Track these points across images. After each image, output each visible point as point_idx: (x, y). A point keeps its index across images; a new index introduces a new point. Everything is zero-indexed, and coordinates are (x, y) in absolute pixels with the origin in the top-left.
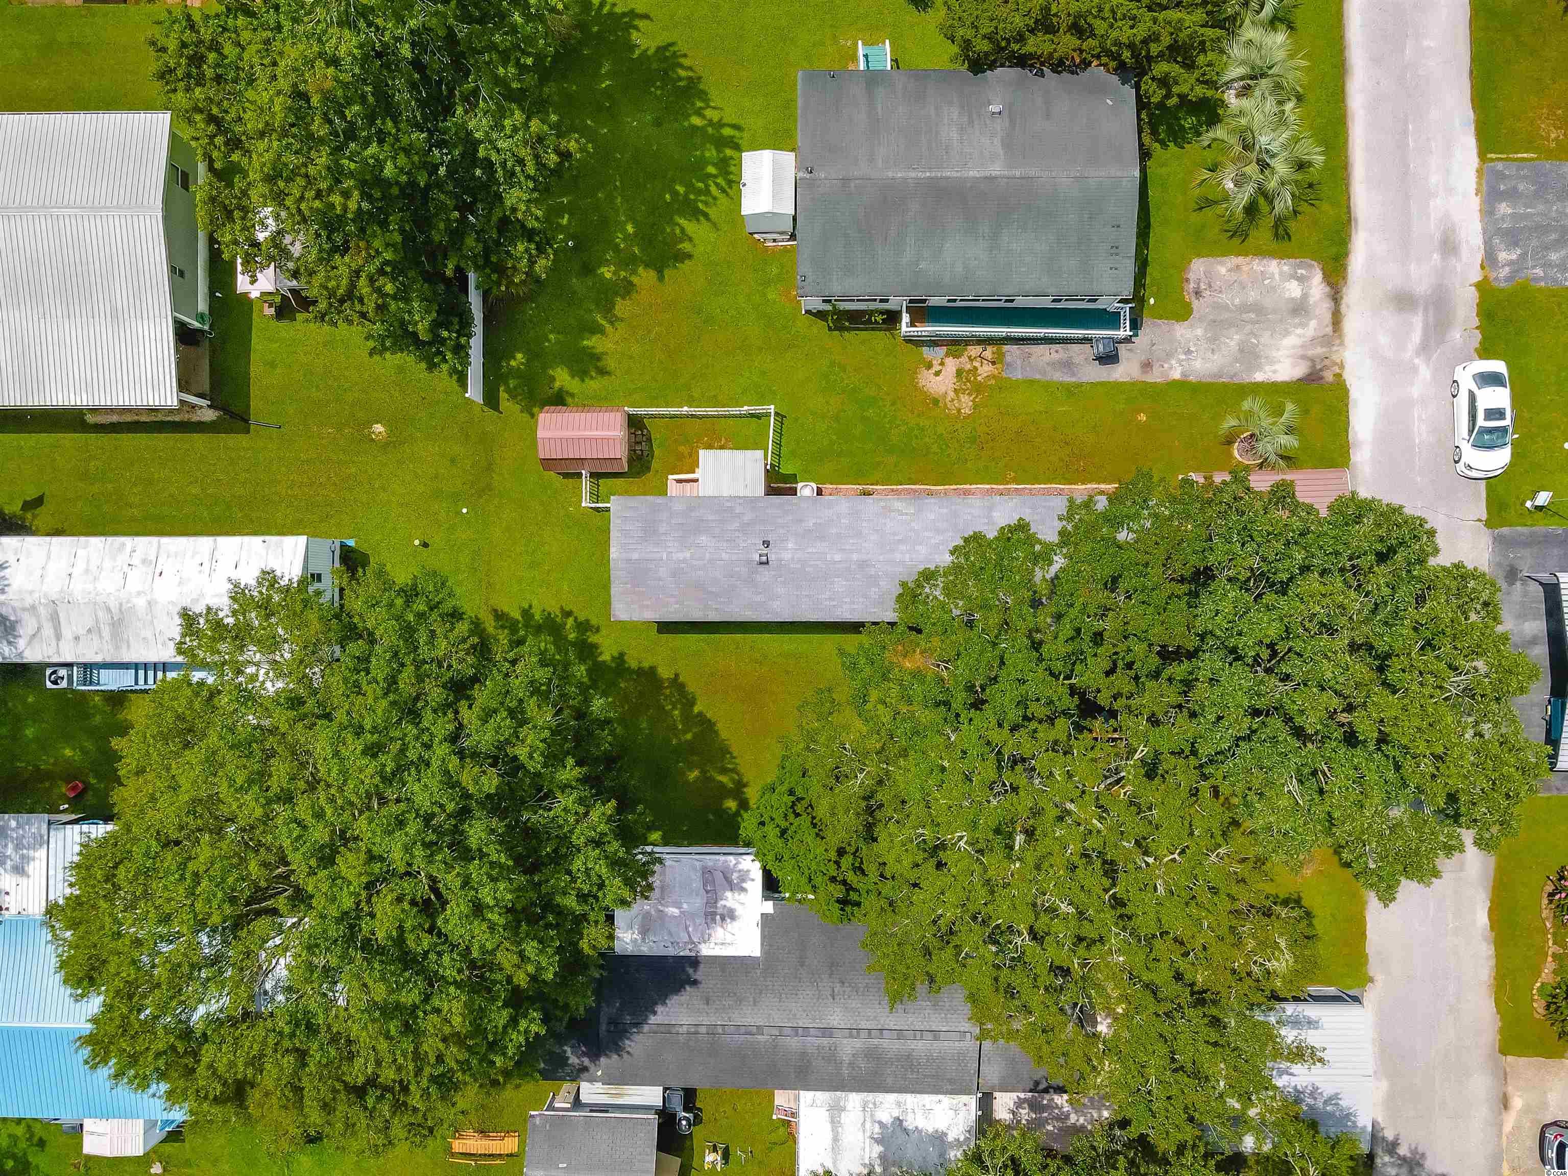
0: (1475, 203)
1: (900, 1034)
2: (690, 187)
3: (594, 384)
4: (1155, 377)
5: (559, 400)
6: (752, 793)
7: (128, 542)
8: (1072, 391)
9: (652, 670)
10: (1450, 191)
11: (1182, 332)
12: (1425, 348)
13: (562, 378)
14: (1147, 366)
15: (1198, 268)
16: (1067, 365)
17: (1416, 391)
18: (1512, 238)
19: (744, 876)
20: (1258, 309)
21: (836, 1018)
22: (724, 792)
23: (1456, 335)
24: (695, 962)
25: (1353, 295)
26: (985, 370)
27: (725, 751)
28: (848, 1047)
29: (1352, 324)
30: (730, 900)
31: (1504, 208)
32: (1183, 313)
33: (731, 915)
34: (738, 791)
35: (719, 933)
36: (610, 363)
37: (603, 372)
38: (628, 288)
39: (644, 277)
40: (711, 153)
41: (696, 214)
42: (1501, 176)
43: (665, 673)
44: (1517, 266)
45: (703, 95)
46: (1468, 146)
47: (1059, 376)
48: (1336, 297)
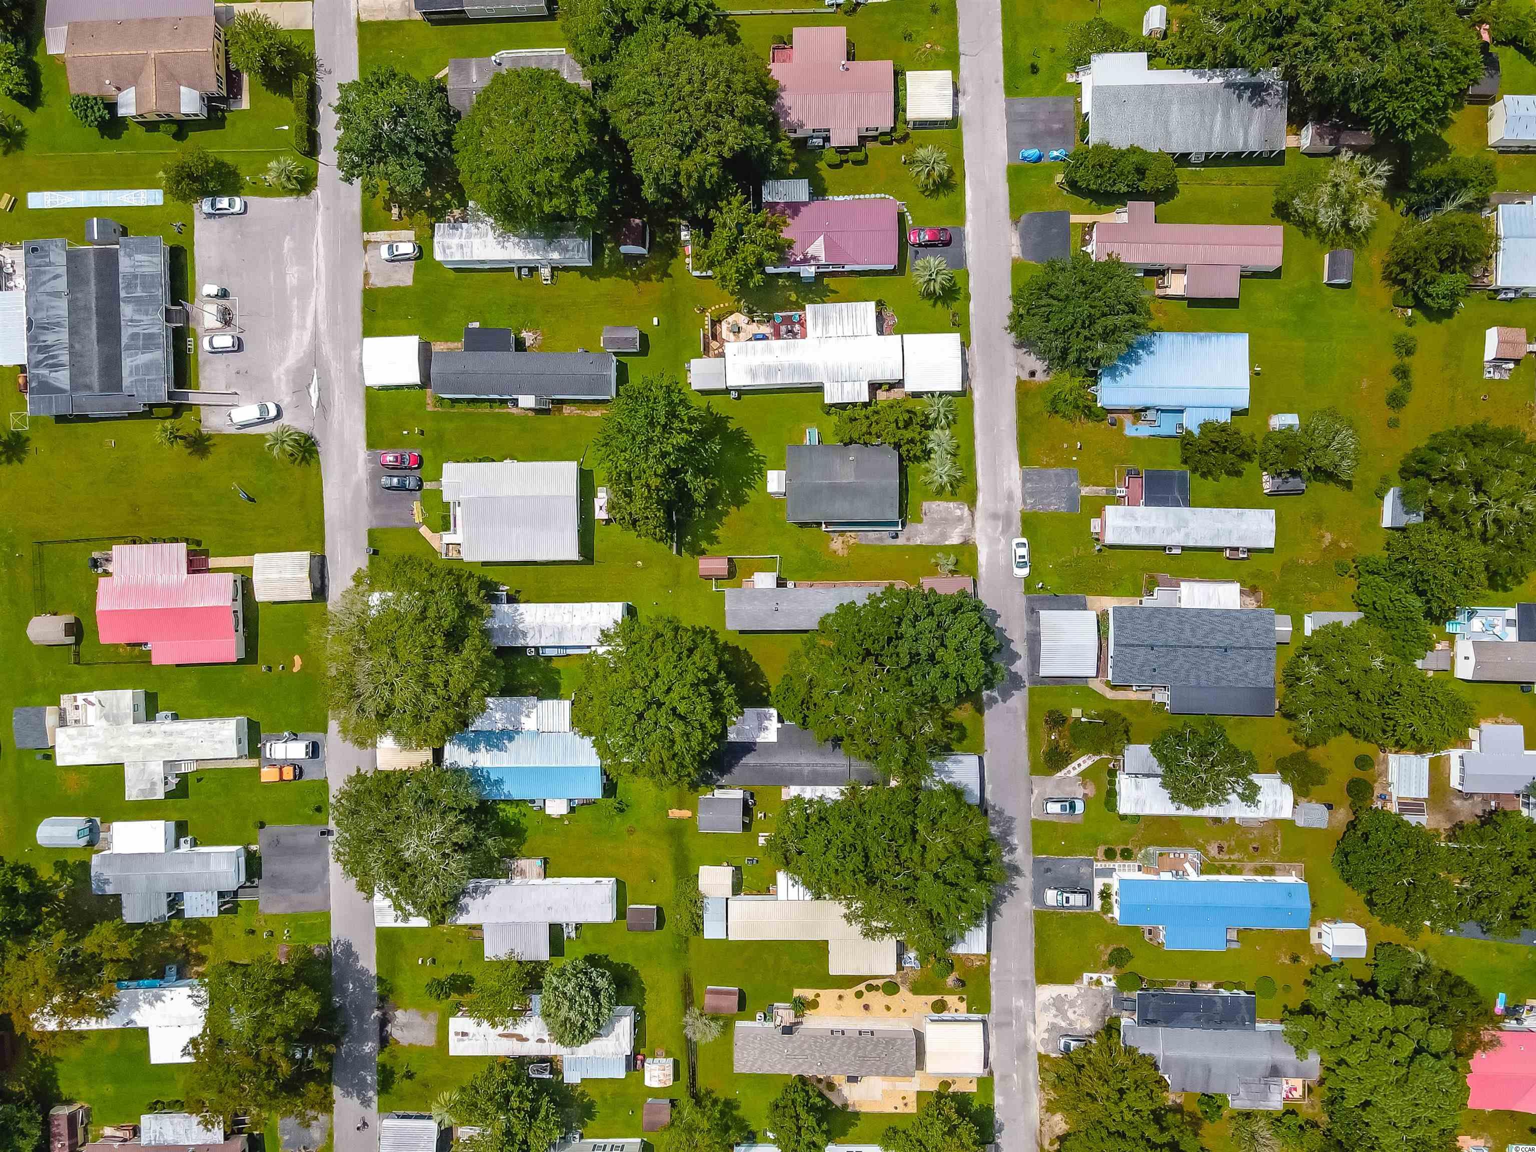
0: (1019, 482)
1: (823, 765)
2: (748, 478)
3: (716, 547)
4: (911, 543)
5: (703, 553)
6: (772, 690)
7: (563, 605)
8: (884, 548)
9: (737, 647)
10: (1010, 479)
11: (920, 526)
12: (1003, 532)
13: (704, 545)
14: (908, 539)
15: (925, 505)
16: (881, 539)
17: (1000, 547)
18: (1032, 495)
19: (771, 715)
20: (946, 519)
21: (802, 760)
22: (762, 688)
23: (1014, 529)
24: (755, 743)
25: (978, 514)
26: (852, 541)
27: (763, 675)
28: (807, 770)
29: (978, 525)
30: (766, 723)
31: (1029, 485)
32: (920, 521)
33: (766, 728)
34: (767, 689)
35: (762, 734)
36: (721, 539)
37: (718, 543)
38: (727, 513)
39: (733, 509)
40: (755, 465)
41: (751, 487)
42: (1028, 474)
43: (742, 648)
44: (1033, 505)
45: (752, 445)
46: (1016, 463)
47: (878, 543)
48: (973, 515)
